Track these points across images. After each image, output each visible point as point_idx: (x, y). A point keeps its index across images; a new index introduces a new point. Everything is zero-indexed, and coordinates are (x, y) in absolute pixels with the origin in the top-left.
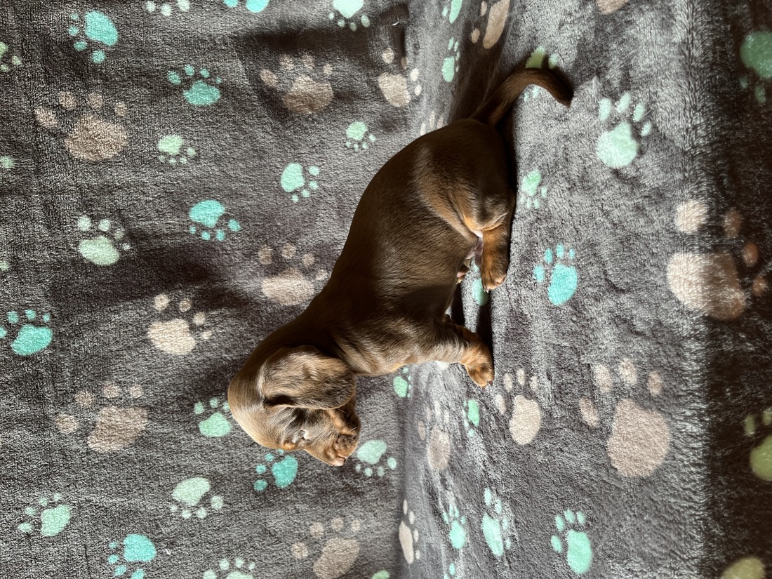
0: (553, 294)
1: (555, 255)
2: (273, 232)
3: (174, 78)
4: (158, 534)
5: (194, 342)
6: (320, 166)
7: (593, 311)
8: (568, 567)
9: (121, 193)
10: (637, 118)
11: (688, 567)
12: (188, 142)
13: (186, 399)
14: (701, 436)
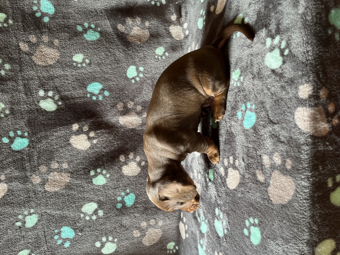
0: (245, 124)
1: (246, 107)
2: (124, 96)
3: (80, 28)
4: (76, 226)
5: (90, 144)
6: (144, 67)
7: (262, 132)
8: (251, 242)
9: (57, 80)
10: (282, 47)
11: (302, 243)
12: (86, 57)
13: (87, 169)
14: (308, 187)
